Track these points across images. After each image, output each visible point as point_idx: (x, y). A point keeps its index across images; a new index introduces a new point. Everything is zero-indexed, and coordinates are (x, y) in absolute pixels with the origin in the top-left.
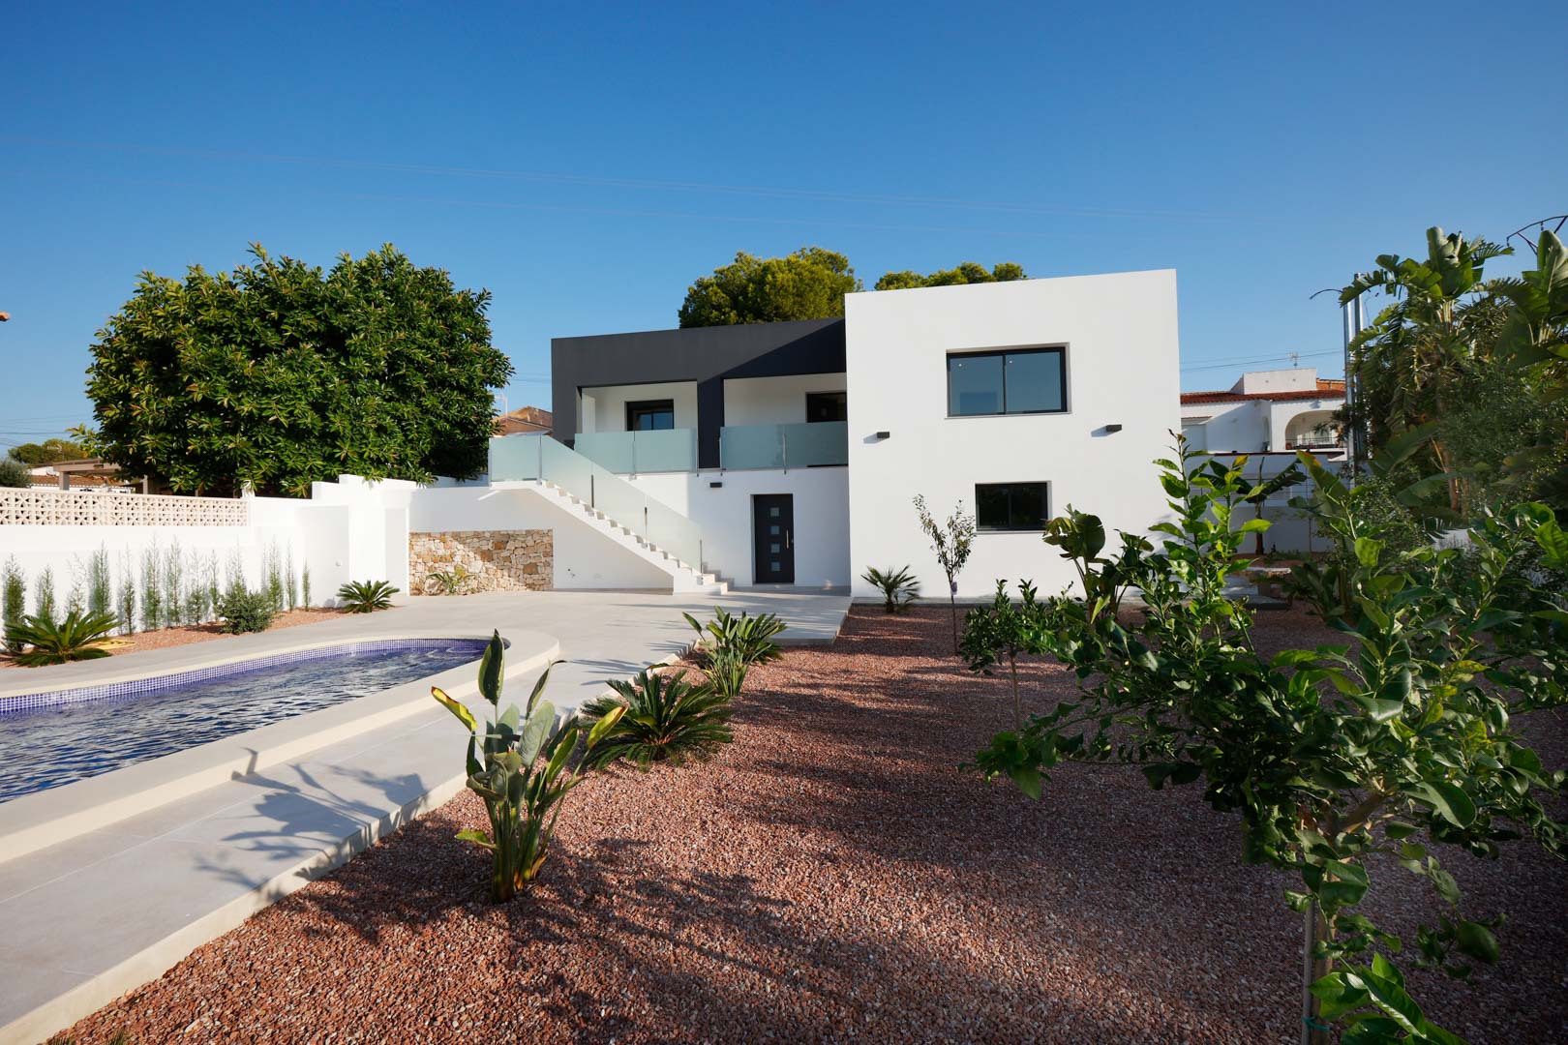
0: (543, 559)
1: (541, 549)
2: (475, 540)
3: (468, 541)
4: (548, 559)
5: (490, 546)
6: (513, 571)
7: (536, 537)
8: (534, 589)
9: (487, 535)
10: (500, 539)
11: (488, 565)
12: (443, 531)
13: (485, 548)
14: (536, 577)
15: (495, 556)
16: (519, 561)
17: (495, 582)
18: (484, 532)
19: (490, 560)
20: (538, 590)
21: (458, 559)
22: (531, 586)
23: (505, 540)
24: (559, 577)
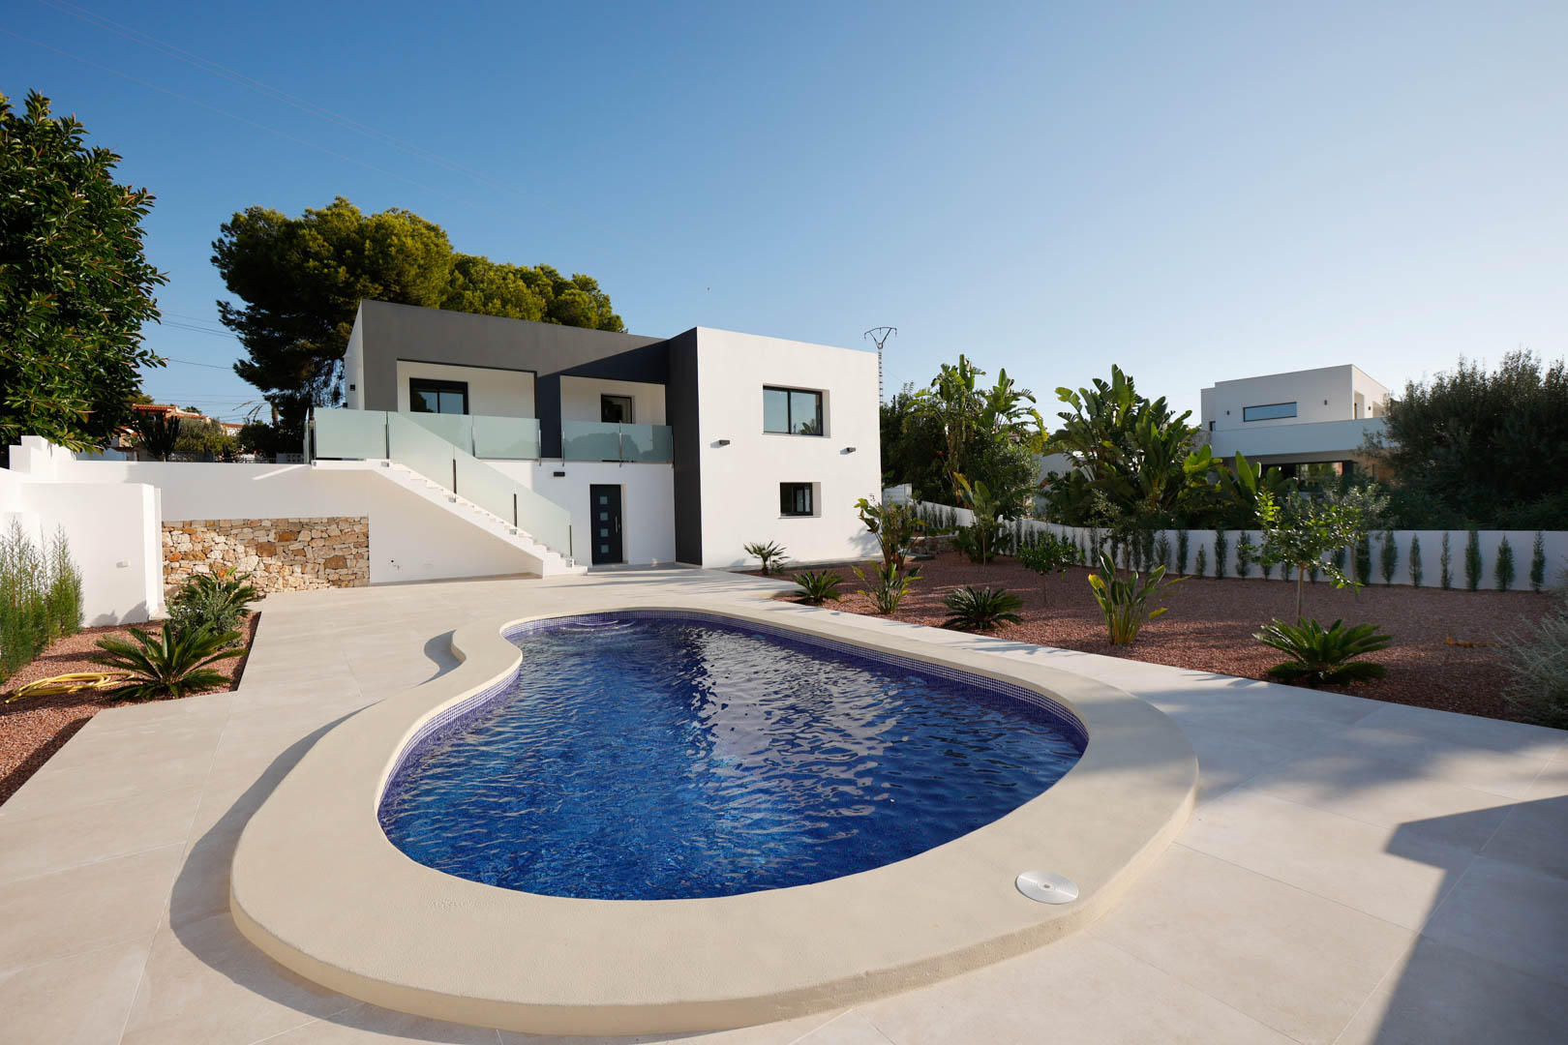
0: (354, 551)
1: (353, 539)
2: (245, 530)
3: (234, 531)
4: (362, 550)
5: (272, 537)
6: (310, 566)
7: (343, 526)
8: (340, 586)
9: (268, 524)
10: (283, 527)
11: (268, 560)
12: (188, 519)
13: (263, 539)
14: (344, 571)
15: (279, 550)
16: (318, 553)
17: (281, 581)
18: (261, 521)
19: (272, 554)
20: (346, 586)
21: (216, 555)
22: (337, 583)
23: (295, 529)
24: (378, 568)
